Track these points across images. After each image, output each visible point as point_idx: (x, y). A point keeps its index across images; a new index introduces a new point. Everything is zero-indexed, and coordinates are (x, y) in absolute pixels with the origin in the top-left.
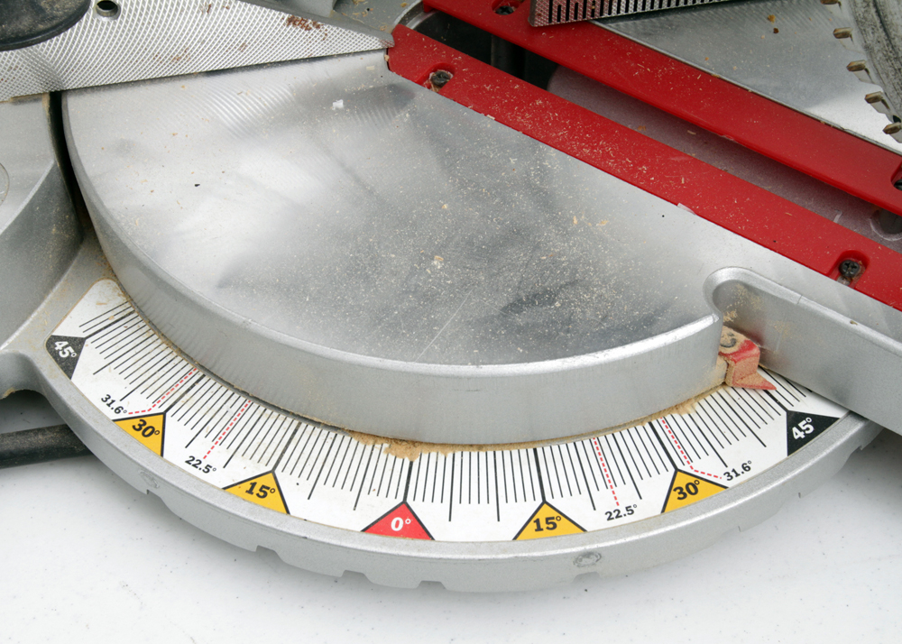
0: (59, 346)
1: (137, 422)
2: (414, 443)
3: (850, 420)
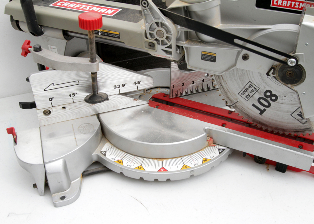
0: (102, 152)
1: (118, 161)
2: (162, 159)
3: (228, 149)
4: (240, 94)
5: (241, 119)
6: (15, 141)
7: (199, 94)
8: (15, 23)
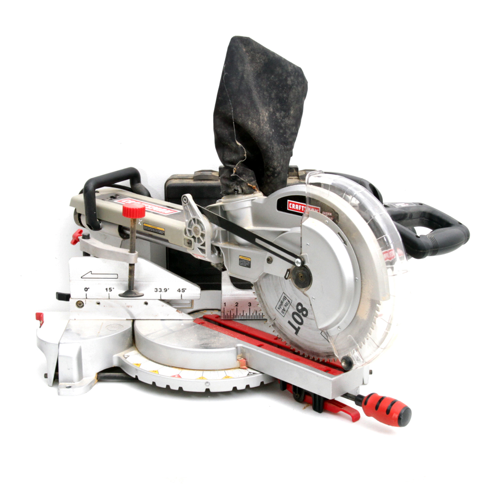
0: (125, 356)
1: (136, 364)
2: (183, 368)
3: (260, 374)
4: (277, 308)
5: (284, 344)
6: (41, 325)
7: (257, 321)
8: (77, 216)
